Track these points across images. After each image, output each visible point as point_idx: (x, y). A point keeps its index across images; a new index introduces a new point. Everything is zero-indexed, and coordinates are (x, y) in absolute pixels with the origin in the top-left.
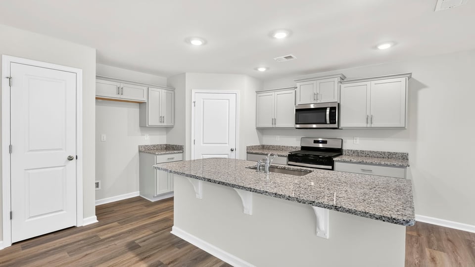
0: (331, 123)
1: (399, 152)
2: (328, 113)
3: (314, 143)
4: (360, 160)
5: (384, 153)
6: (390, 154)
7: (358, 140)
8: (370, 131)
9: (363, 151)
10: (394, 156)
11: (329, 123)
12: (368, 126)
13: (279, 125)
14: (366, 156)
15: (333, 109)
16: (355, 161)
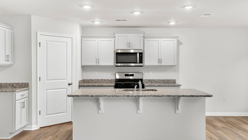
0: (140, 63)
1: (172, 79)
2: (138, 56)
3: (125, 76)
4: (159, 84)
5: (165, 80)
6: (168, 80)
7: (151, 74)
8: (160, 68)
9: (154, 80)
10: (170, 81)
11: (139, 63)
12: (160, 65)
13: (101, 64)
14: (156, 83)
15: (141, 54)
16: (156, 85)
